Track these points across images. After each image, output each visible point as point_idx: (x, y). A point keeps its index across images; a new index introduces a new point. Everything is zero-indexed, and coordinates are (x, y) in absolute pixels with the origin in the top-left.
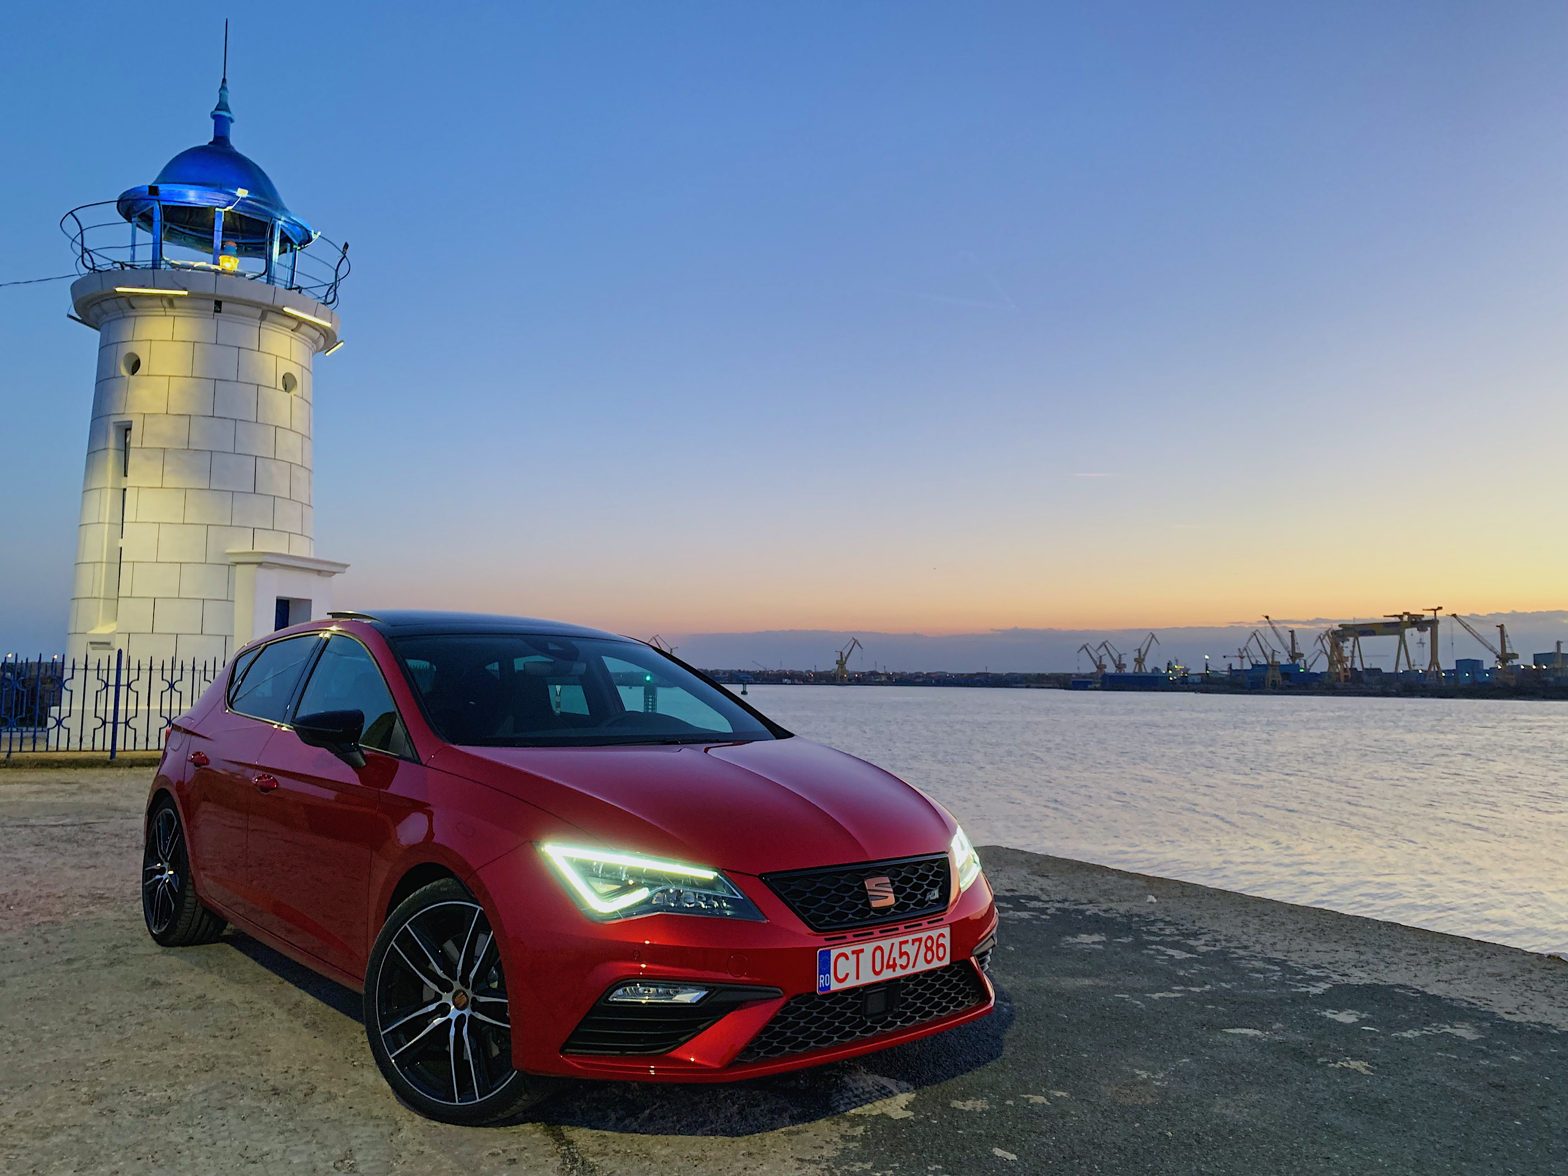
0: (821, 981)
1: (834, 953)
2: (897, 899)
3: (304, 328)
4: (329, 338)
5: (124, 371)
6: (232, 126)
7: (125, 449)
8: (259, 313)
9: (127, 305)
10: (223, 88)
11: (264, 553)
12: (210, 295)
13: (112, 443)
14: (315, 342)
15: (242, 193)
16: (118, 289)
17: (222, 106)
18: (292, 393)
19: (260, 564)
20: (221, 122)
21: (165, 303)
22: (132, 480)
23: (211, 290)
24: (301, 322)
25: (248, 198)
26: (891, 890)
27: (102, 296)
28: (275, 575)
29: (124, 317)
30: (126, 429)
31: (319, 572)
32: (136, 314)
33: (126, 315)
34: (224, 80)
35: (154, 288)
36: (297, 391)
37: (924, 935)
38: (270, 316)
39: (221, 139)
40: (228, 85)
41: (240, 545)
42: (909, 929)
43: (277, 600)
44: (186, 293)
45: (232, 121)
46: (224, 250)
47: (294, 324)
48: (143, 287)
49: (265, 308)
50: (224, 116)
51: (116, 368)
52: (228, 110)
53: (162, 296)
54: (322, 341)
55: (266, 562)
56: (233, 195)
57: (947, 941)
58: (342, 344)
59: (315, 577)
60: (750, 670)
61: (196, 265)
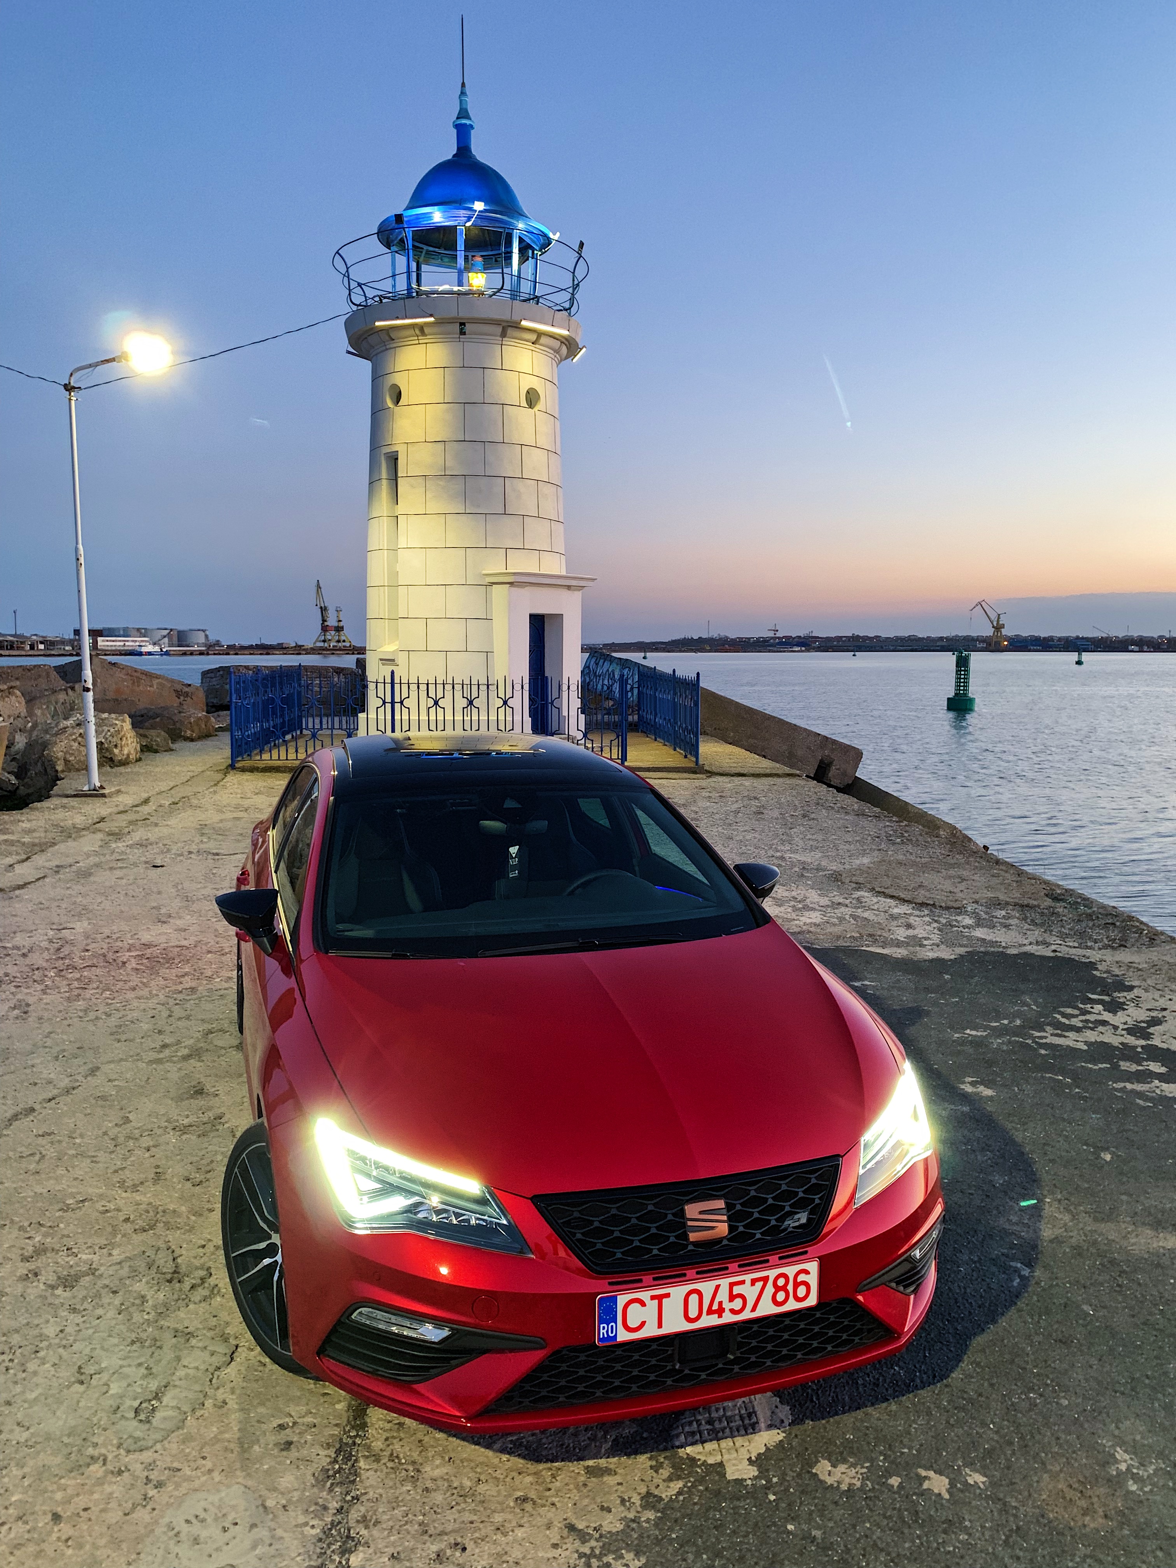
0: (603, 1330)
1: (622, 1300)
2: (731, 1229)
3: (543, 340)
4: (570, 346)
5: (389, 403)
6: (472, 132)
7: (394, 479)
8: (499, 330)
9: (387, 338)
10: (463, 93)
11: (514, 574)
12: (453, 318)
13: (384, 474)
14: (557, 351)
15: (479, 206)
16: (377, 324)
17: (463, 113)
18: (536, 409)
19: (511, 584)
20: (463, 132)
21: (418, 332)
22: (401, 509)
23: (454, 314)
24: (540, 334)
25: (485, 211)
26: (725, 1218)
27: (367, 331)
28: (526, 592)
29: (387, 349)
30: (394, 459)
31: (569, 587)
32: (395, 345)
33: (388, 347)
34: (463, 85)
35: (406, 317)
36: (540, 406)
37: (772, 1274)
38: (510, 331)
39: (464, 149)
40: (468, 89)
41: (495, 566)
42: (746, 1267)
43: (531, 616)
44: (432, 319)
45: (471, 127)
46: (469, 268)
47: (533, 337)
48: (397, 318)
49: (504, 324)
50: (465, 125)
51: (385, 401)
52: (468, 118)
53: (413, 326)
54: (564, 350)
55: (518, 582)
56: (471, 209)
57: (813, 1279)
58: (584, 350)
59: (565, 593)
60: (1090, 636)
61: (441, 289)
